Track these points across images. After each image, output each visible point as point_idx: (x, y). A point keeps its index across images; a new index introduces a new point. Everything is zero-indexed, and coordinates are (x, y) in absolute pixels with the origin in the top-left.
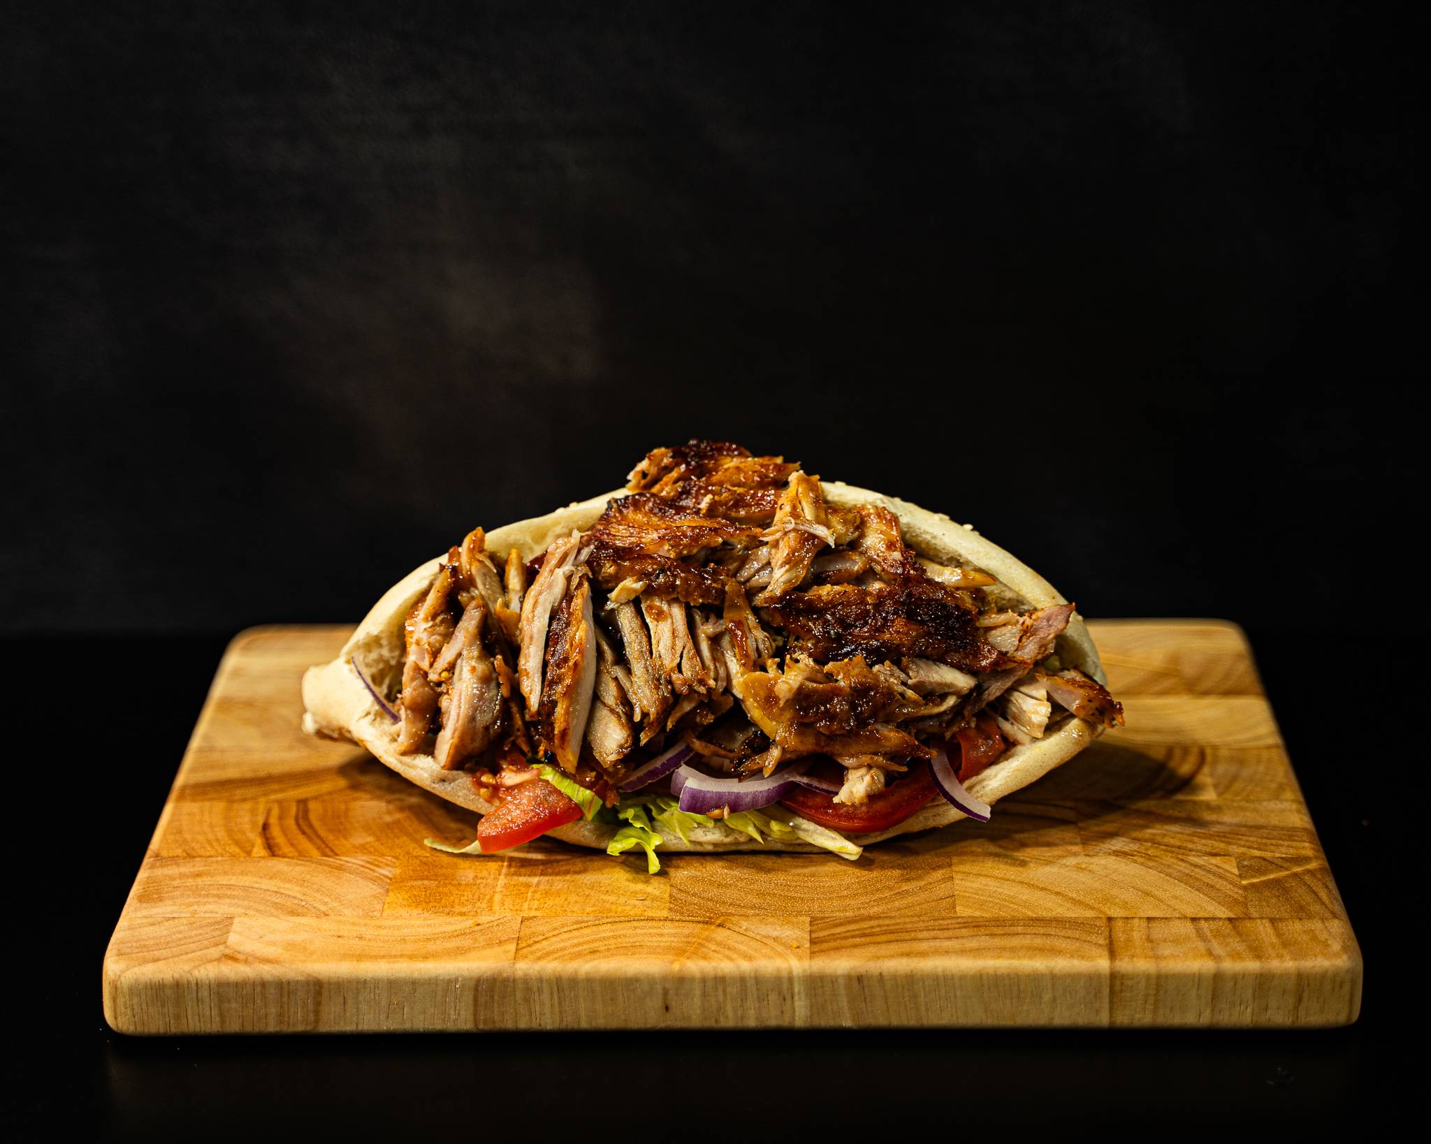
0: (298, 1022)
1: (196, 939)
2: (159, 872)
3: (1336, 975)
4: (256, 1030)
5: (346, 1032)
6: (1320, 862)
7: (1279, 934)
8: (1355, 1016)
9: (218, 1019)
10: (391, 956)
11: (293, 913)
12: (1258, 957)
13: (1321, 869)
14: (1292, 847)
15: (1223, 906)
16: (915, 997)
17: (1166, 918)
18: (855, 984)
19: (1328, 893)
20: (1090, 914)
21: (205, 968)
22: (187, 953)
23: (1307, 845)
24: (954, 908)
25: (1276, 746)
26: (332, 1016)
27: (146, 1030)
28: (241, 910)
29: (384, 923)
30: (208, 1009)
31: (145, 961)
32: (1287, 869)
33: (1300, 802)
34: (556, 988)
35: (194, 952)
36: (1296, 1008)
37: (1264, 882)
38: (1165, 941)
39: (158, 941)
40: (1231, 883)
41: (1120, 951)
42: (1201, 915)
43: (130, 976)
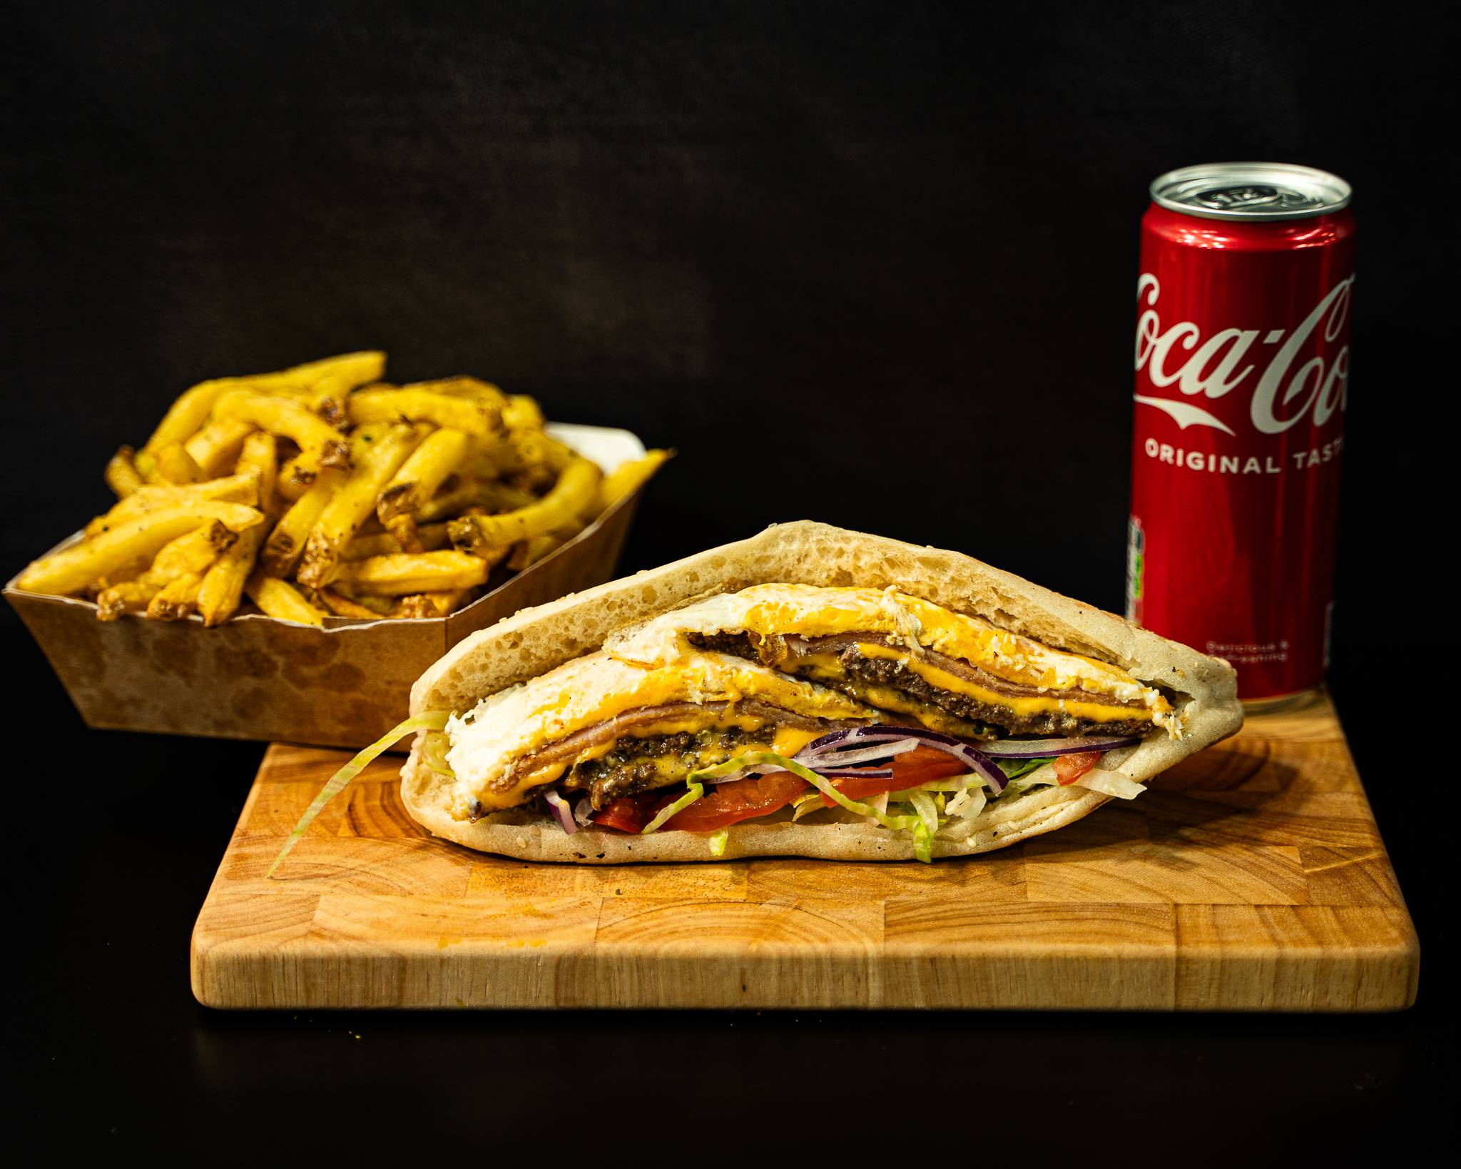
0: (382, 998)
1: (283, 916)
2: (246, 850)
3: (1394, 961)
4: (341, 1005)
5: (429, 1008)
6: (1380, 852)
7: (1340, 921)
8: (1412, 1002)
9: (303, 994)
10: (473, 934)
11: (378, 892)
12: (1320, 943)
13: (1381, 859)
14: (1353, 838)
15: (1286, 894)
16: (987, 979)
17: (1231, 905)
18: (928, 966)
19: (1387, 883)
20: (1158, 900)
21: (292, 944)
22: (274, 929)
23: (1367, 835)
24: (1025, 894)
25: (1338, 740)
26: (416, 992)
27: (232, 1005)
28: (327, 888)
29: (467, 902)
30: (294, 984)
31: (233, 937)
32: (1347, 859)
33: (1361, 795)
34: (635, 967)
35: (281, 928)
36: (1356, 993)
37: (1326, 870)
38: (1229, 927)
39: (245, 917)
40: (1294, 872)
41: (1186, 937)
42: (1265, 902)
43: (218, 951)
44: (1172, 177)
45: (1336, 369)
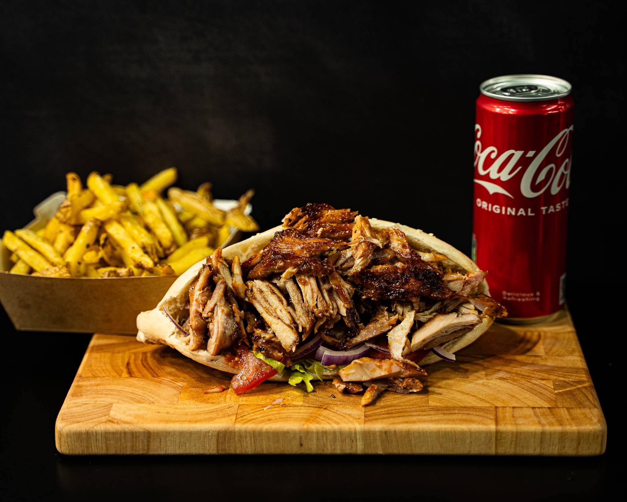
0: (140, 450)
1: (96, 413)
2: (81, 383)
3: (595, 433)
4: (122, 453)
5: (161, 454)
6: (590, 383)
7: (570, 415)
8: (604, 451)
9: (105, 448)
10: (181, 421)
11: (139, 402)
12: (561, 425)
13: (590, 386)
14: (578, 376)
15: (546, 402)
16: (410, 441)
17: (521, 407)
18: (384, 435)
19: (592, 397)
20: (488, 405)
21: (100, 426)
22: (92, 419)
23: (584, 375)
24: (428, 402)
25: (572, 332)
26: (155, 447)
27: (74, 453)
28: (116, 401)
29: (178, 406)
30: (101, 444)
31: (74, 422)
32: (575, 386)
33: (581, 357)
34: (253, 436)
35: (95, 418)
36: (577, 447)
37: (564, 391)
38: (520, 417)
39: (80, 414)
40: (550, 392)
41: (500, 422)
42: (536, 406)
43: (67, 429)
44: (491, 81)
45: (562, 169)
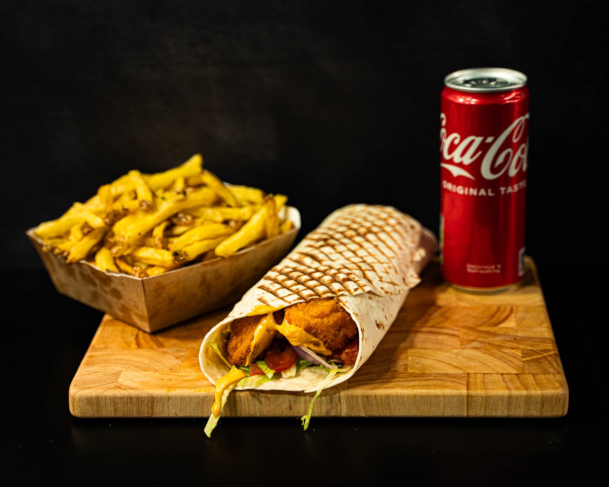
0: (145, 413)
1: (105, 380)
2: (94, 354)
3: (557, 396)
4: (129, 416)
5: (164, 417)
6: (555, 351)
7: (535, 380)
8: (566, 413)
9: (114, 411)
10: (181, 387)
11: (145, 370)
12: (526, 389)
13: (555, 355)
14: (544, 346)
15: (514, 369)
16: (389, 404)
17: (491, 374)
18: (365, 399)
19: (557, 365)
20: (461, 372)
21: (108, 391)
22: (102, 385)
23: (550, 345)
24: (407, 369)
25: (542, 306)
26: (159, 410)
27: (86, 416)
28: (124, 369)
29: (180, 374)
30: (110, 407)
31: (85, 388)
32: (541, 354)
33: (548, 328)
34: (247, 400)
35: (104, 385)
36: (541, 409)
37: (532, 359)
38: (489, 383)
39: (91, 381)
40: (518, 360)
41: (471, 387)
42: (505, 372)
43: (79, 394)
45: (518, 153)
